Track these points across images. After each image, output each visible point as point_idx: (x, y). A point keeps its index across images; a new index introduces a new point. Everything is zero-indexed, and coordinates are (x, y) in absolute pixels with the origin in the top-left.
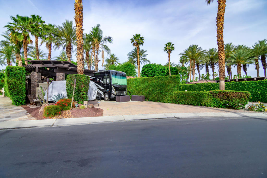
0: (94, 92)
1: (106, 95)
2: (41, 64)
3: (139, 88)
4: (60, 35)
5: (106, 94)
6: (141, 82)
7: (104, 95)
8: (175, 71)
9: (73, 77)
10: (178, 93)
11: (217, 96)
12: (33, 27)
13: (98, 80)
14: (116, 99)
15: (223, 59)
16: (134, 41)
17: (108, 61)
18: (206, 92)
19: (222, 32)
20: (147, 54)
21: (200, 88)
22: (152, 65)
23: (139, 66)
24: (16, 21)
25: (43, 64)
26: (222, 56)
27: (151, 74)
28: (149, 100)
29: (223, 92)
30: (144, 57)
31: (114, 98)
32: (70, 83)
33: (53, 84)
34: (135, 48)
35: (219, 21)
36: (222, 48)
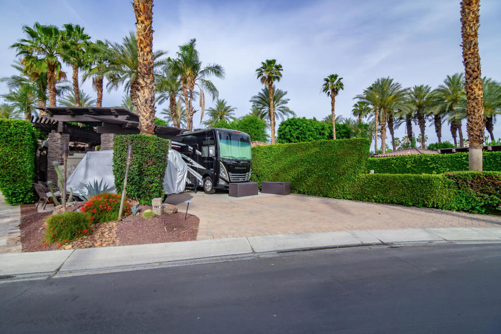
0: (180, 175)
1: (207, 181)
2: (70, 116)
3: (276, 167)
4: (119, 62)
5: (208, 179)
6: (282, 153)
7: (204, 182)
8: (345, 131)
9: (126, 141)
10: (367, 178)
11: (467, 184)
12: (65, 47)
13: (192, 148)
14: (230, 189)
15: (480, 99)
16: (262, 74)
17: (214, 113)
18: (438, 175)
19: (476, 35)
20: (289, 100)
21: (404, 165)
22: (299, 119)
23: (272, 122)
24: (32, 34)
25: (73, 116)
26: (476, 90)
27: (298, 138)
28: (299, 192)
29: (486, 176)
30: (283, 105)
31: (225, 187)
32: (120, 157)
33: (87, 159)
34: (266, 87)
35: (469, 9)
36: (476, 71)
